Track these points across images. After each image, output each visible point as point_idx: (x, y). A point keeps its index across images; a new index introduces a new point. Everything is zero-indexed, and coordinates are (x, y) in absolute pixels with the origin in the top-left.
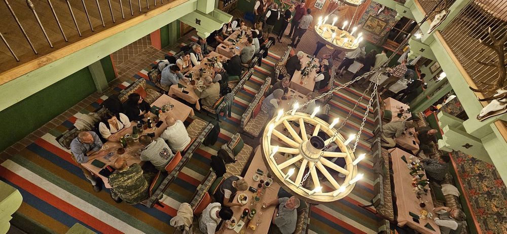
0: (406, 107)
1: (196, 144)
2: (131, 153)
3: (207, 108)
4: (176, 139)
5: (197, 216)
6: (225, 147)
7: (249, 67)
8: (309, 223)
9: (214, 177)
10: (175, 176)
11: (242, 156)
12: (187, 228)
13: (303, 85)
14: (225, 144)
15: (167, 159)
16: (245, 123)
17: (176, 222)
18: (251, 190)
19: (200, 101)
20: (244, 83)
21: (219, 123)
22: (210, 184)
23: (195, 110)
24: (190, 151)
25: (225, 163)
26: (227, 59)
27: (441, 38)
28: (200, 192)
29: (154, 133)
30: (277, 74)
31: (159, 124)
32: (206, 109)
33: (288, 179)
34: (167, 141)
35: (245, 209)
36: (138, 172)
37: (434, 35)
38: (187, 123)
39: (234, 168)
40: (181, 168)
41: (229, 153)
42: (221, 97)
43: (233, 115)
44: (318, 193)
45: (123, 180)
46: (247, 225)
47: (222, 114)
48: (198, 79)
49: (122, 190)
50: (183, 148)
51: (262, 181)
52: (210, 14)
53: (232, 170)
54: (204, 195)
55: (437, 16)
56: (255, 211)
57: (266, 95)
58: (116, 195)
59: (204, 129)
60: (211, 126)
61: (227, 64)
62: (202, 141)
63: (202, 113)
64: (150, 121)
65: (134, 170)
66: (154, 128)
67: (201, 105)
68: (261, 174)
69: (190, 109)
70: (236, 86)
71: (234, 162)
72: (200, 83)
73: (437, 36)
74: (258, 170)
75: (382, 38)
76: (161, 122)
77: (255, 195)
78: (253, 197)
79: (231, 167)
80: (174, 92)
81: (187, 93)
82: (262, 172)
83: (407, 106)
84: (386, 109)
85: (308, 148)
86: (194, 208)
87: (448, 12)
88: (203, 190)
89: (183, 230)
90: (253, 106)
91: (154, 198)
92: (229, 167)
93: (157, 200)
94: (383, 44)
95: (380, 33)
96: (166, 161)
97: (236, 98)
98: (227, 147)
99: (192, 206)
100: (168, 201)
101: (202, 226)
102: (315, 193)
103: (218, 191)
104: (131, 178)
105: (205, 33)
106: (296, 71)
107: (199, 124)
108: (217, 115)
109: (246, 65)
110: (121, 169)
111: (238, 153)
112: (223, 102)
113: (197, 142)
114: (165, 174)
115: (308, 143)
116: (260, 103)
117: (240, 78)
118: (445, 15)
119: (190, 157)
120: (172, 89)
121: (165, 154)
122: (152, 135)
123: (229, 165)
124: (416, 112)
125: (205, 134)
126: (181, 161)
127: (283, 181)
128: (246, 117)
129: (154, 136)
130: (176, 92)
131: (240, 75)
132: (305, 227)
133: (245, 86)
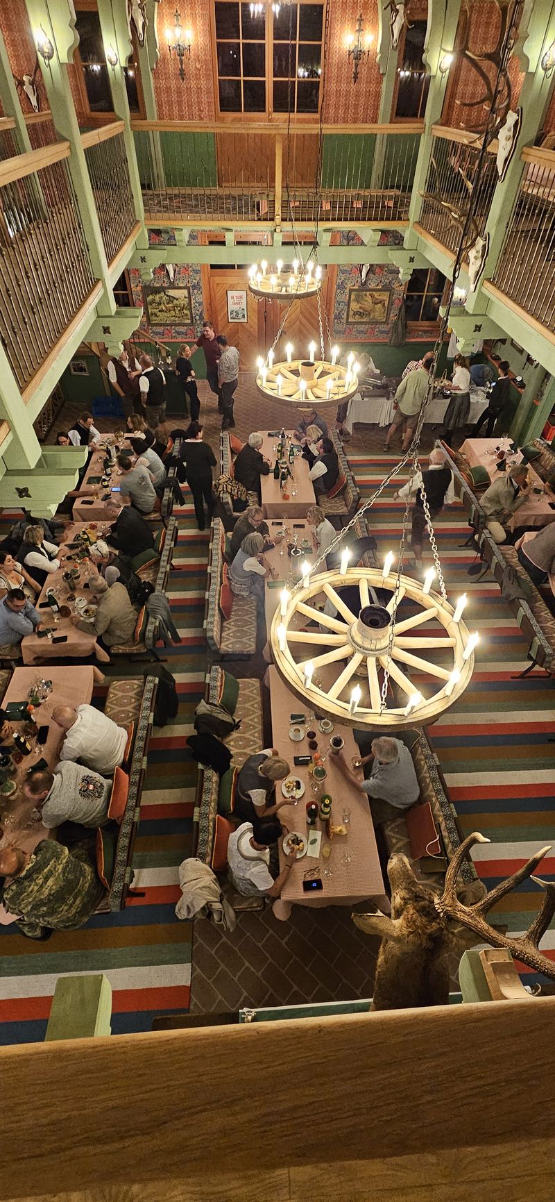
0: (505, 443)
1: (141, 733)
2: (19, 826)
3: (122, 649)
4: (97, 746)
5: (222, 872)
6: (203, 707)
7: (163, 517)
8: (438, 763)
9: (215, 778)
10: (136, 819)
11: (247, 705)
12: (217, 906)
13: (291, 501)
14: (200, 701)
15: (100, 797)
16: (217, 638)
17: (188, 908)
18: (299, 762)
19: (100, 641)
20: (170, 558)
21: (164, 664)
22: (214, 797)
23: (100, 665)
24: (137, 755)
25: (220, 739)
26: (109, 524)
27: (499, 294)
28: (203, 823)
29: (42, 759)
30: (228, 503)
31: (42, 735)
32: (121, 651)
33: (357, 709)
34: (80, 761)
35: (309, 806)
36: (58, 856)
37: (483, 290)
38: (99, 700)
39: (245, 738)
40: (138, 797)
41: (216, 715)
42: (138, 611)
43: (183, 633)
44: (419, 705)
45: (36, 888)
46: (327, 832)
47: (161, 643)
48: (72, 598)
49: (45, 909)
50: (120, 757)
51: (311, 735)
52: (39, 465)
53: (240, 746)
54: (214, 824)
55: (472, 254)
56: (328, 797)
57: (229, 558)
58: (32, 926)
59: (140, 694)
60: (152, 682)
61: (115, 535)
62: (151, 721)
63: (118, 665)
64: (22, 740)
65: (48, 855)
66: (37, 750)
67: (107, 649)
68: (303, 722)
69: (89, 670)
70: (156, 572)
71: (237, 726)
72: (81, 603)
73: (489, 290)
74: (293, 717)
75: (396, 324)
76: (45, 730)
77: (311, 768)
78: (311, 775)
79: (236, 740)
80: (34, 652)
81: (65, 639)
82: (302, 716)
83: (506, 439)
84: (472, 466)
85: (364, 636)
86: (208, 859)
87: (487, 238)
88: (206, 815)
89: (210, 915)
90: (214, 596)
91: (117, 887)
92: (232, 743)
93: (126, 886)
94: (404, 337)
95: (388, 317)
96: (100, 802)
97: (172, 595)
98: (208, 706)
99: (203, 859)
100: (146, 878)
101: (241, 886)
102: (413, 708)
103: (237, 800)
104: (50, 873)
105: (48, 508)
106: (263, 478)
107: (123, 690)
108: (151, 652)
109: (153, 516)
110: (20, 869)
111: (236, 704)
112: (151, 619)
113: (143, 729)
114: (112, 827)
115: (359, 626)
116: (225, 582)
117: (156, 550)
118: (484, 246)
119: (144, 766)
120: (26, 647)
121: (91, 787)
122: (41, 766)
123: (230, 738)
124: (527, 443)
125: (148, 704)
126: (131, 784)
127: (349, 717)
128: (212, 623)
129: (47, 766)
130: (38, 650)
131: (152, 543)
132: (435, 774)
133: (175, 562)
